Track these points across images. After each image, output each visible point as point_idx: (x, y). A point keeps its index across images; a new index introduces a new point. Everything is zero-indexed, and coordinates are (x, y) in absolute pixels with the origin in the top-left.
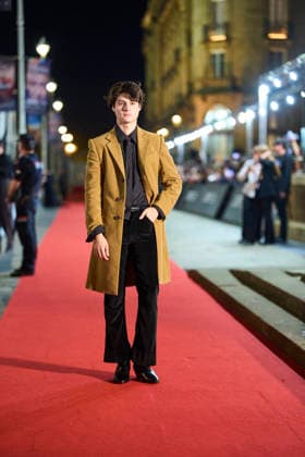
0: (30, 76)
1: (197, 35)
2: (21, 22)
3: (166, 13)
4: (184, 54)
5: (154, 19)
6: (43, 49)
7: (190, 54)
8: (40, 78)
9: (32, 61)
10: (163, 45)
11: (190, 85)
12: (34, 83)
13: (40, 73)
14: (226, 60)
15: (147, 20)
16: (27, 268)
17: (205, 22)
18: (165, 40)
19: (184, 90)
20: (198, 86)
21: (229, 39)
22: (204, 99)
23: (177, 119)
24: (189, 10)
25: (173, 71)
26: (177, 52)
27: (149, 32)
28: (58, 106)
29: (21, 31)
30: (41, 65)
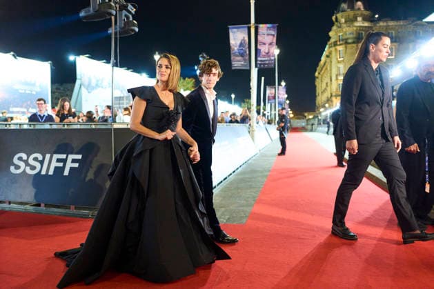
0: (279, 92)
1: (334, 78)
3: (323, 71)
4: (329, 84)
5: (319, 73)
6: (283, 84)
7: (331, 84)
8: (282, 93)
9: (280, 87)
10: (322, 81)
11: (331, 94)
12: (280, 94)
13: (282, 91)
15: (317, 74)
16: (283, 152)
17: (336, 73)
19: (329, 96)
20: (334, 94)
22: (336, 98)
23: (327, 105)
24: (331, 70)
25: (326, 89)
26: (327, 83)
27: (317, 78)
28: (288, 102)
30: (283, 88)
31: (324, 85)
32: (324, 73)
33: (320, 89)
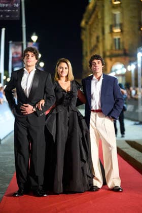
2: (24, 26)
3: (92, 20)
4: (101, 38)
5: (87, 23)
6: (34, 38)
7: (104, 39)
9: (30, 44)
10: (91, 35)
11: (104, 53)
14: (121, 41)
15: (83, 23)
17: (110, 23)
18: (92, 32)
20: (108, 54)
21: (122, 31)
22: (111, 60)
24: (103, 18)
26: (98, 38)
27: (85, 29)
29: (24, 30)
30: (34, 45)
31: (94, 40)
32: (93, 23)
33: (88, 45)
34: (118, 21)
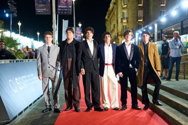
0: (77, 32)
1: (119, 21)
2: (74, 18)
3: (111, 15)
4: (116, 25)
5: (108, 17)
6: (80, 25)
7: (118, 26)
8: (80, 32)
10: (110, 23)
11: (118, 34)
12: (78, 34)
13: (79, 31)
14: (127, 27)
15: (106, 17)
17: (122, 17)
19: (116, 35)
20: (120, 34)
21: (127, 22)
22: (121, 37)
24: (117, 14)
25: (113, 30)
26: (114, 25)
27: (107, 20)
29: (74, 20)
30: (79, 29)
31: (112, 26)
32: (112, 17)
33: (109, 29)
34: (126, 16)
